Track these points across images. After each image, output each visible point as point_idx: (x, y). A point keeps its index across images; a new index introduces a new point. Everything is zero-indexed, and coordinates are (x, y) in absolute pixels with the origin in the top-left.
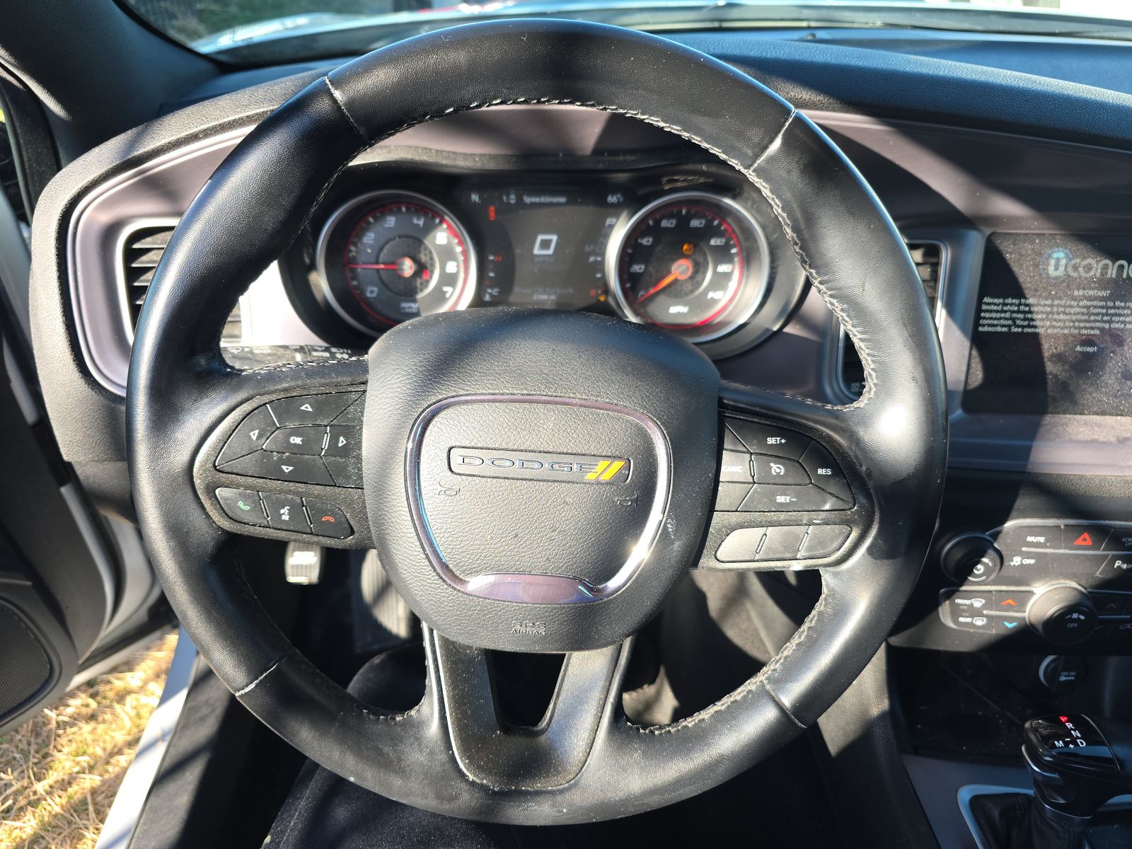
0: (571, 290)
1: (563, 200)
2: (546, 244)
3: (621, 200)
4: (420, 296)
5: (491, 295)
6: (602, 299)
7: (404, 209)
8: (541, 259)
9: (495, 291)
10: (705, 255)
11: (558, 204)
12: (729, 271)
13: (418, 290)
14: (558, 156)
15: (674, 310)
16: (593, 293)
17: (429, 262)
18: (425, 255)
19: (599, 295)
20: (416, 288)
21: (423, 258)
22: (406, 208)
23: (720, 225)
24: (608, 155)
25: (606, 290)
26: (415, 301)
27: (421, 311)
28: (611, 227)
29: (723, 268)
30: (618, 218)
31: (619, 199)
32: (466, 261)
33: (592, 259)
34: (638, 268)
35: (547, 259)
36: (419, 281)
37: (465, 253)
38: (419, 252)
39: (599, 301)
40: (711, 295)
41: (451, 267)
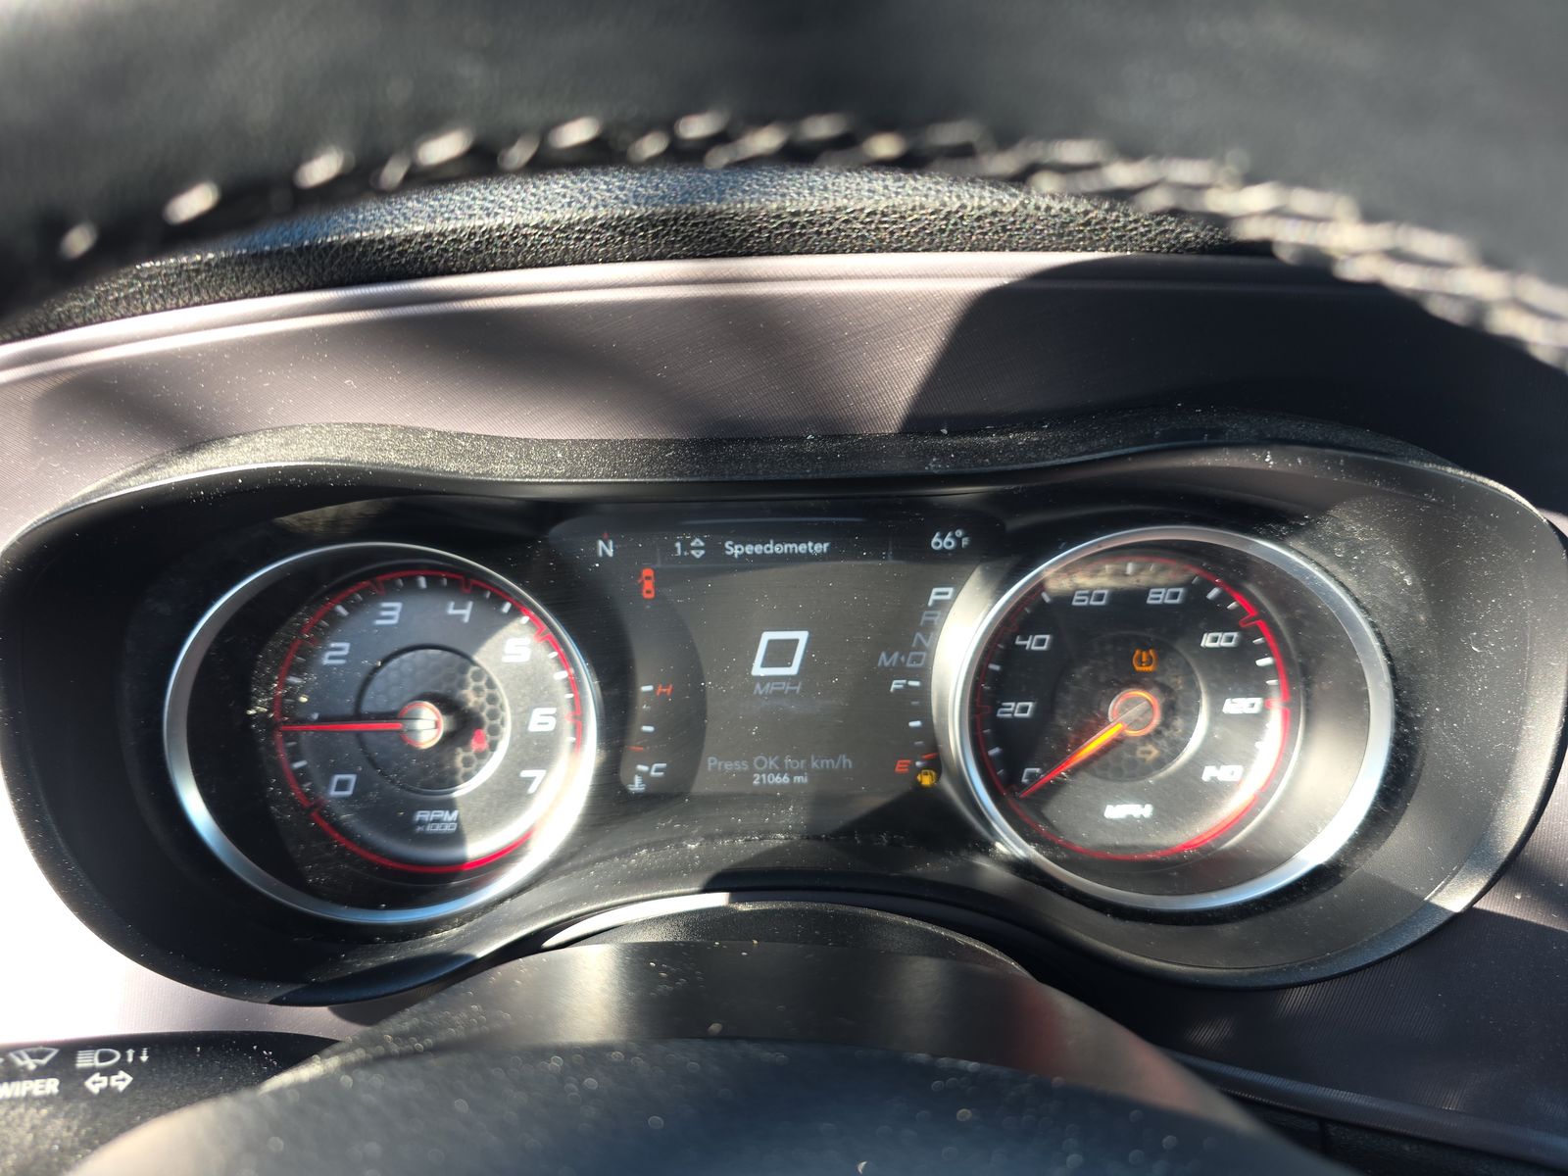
0: (846, 761)
1: (821, 548)
2: (780, 653)
3: (965, 542)
4: (461, 792)
5: (645, 776)
6: (926, 780)
7: (422, 582)
8: (769, 688)
9: (656, 770)
10: (1188, 672)
11: (808, 557)
12: (1256, 710)
13: (459, 777)
14: (801, 439)
15: (1115, 812)
16: (901, 767)
17: (488, 707)
18: (477, 690)
19: (919, 770)
20: (454, 772)
21: (471, 698)
22: (427, 577)
23: (1224, 598)
24: (952, 434)
25: (937, 761)
26: (450, 805)
27: (466, 829)
28: (943, 607)
29: (1238, 705)
30: (958, 587)
31: (959, 540)
32: (577, 705)
33: (896, 685)
34: (1018, 710)
35: (787, 687)
36: (460, 755)
37: (574, 684)
38: (462, 685)
39: (919, 786)
40: (1209, 773)
41: (541, 721)
